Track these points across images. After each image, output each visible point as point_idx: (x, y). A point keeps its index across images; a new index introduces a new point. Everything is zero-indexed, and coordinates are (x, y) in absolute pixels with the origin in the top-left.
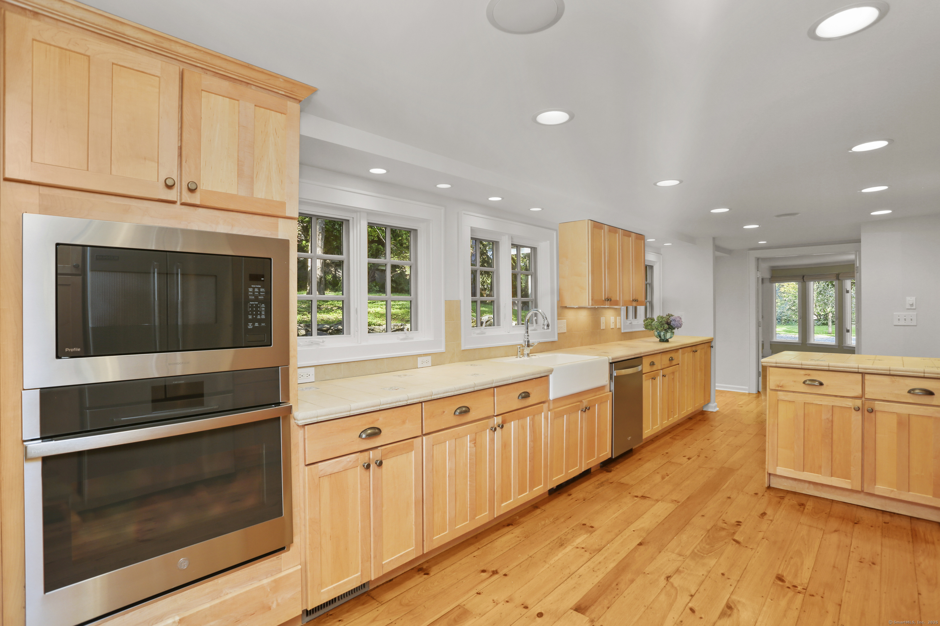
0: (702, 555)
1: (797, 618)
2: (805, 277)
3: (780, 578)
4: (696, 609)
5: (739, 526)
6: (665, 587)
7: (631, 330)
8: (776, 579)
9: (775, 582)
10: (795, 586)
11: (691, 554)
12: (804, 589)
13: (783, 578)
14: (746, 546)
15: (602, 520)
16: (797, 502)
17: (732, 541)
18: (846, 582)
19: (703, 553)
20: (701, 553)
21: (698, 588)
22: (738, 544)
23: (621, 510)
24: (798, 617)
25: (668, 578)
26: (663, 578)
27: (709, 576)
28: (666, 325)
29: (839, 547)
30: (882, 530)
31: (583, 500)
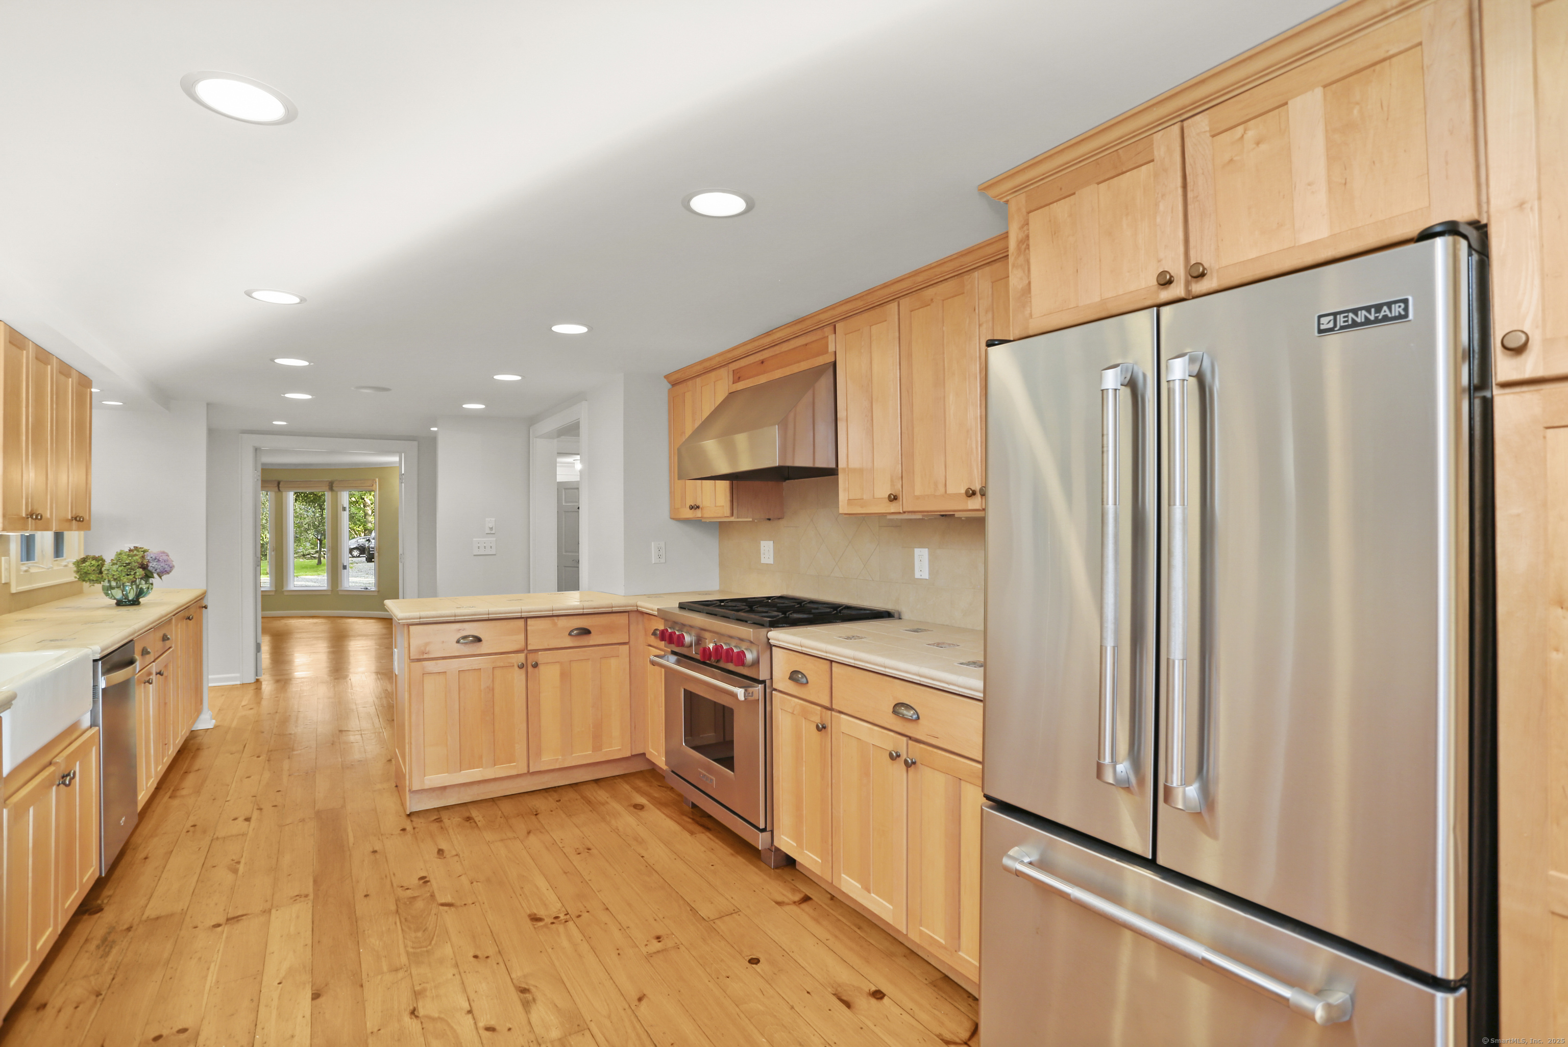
0: (425, 949)
1: (592, 950)
2: (281, 483)
3: (535, 919)
4: (492, 1023)
5: (429, 883)
6: (423, 1029)
7: (30, 586)
8: (533, 921)
9: (536, 926)
10: (556, 918)
11: (408, 959)
12: (566, 915)
13: (538, 916)
14: (464, 903)
15: (191, 1006)
16: (460, 818)
17: (441, 908)
18: (589, 882)
19: (424, 947)
20: (421, 947)
21: (466, 996)
22: (452, 907)
23: (213, 965)
24: (592, 948)
25: (413, 1013)
26: (407, 1019)
27: (462, 971)
28: (141, 570)
29: (547, 848)
30: (563, 811)
31: (94, 997)
